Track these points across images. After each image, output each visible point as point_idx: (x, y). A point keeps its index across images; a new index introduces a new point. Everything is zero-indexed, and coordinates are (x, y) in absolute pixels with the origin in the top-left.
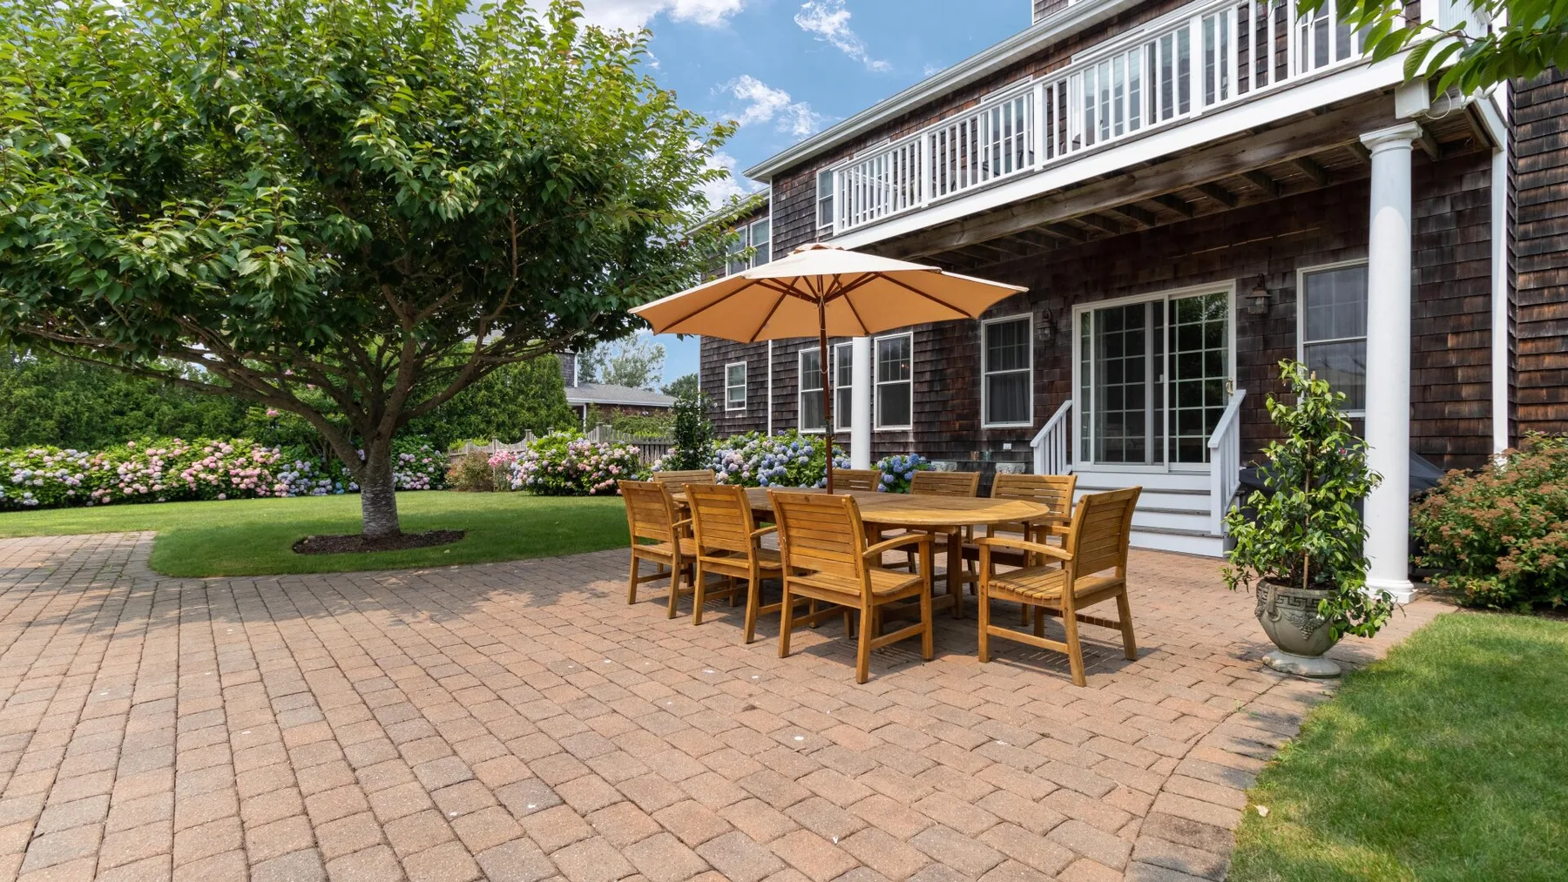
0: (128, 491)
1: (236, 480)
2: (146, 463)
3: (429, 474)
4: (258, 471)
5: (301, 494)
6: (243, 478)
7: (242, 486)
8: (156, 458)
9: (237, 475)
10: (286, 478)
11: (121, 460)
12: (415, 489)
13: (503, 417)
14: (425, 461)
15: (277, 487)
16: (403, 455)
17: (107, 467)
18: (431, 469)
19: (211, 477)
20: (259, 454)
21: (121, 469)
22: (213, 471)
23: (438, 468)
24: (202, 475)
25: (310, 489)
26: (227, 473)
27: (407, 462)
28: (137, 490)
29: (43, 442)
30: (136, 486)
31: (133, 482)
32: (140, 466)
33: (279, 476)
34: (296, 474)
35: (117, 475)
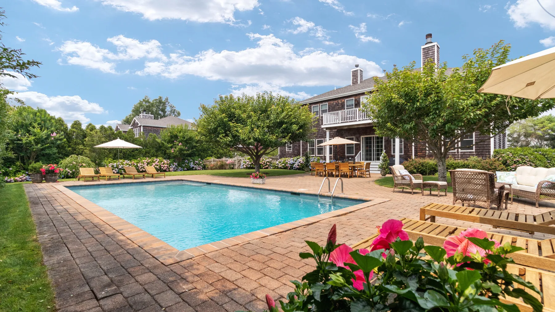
0: (141, 170)
1: (162, 168)
2: (144, 163)
3: (202, 166)
4: (166, 165)
5: (175, 171)
6: (164, 167)
7: (164, 169)
8: (145, 162)
9: (162, 166)
10: (172, 167)
11: (138, 163)
12: (199, 170)
13: (216, 152)
14: (201, 163)
15: (171, 169)
16: (196, 161)
17: (136, 165)
18: (202, 165)
19: (157, 167)
20: (165, 161)
21: (139, 165)
22: (157, 165)
23: (204, 165)
24: (156, 166)
25: (177, 169)
26: (160, 166)
27: (197, 163)
28: (143, 170)
29: (121, 159)
30: (142, 169)
31: (141, 168)
32: (143, 164)
33: (171, 166)
34: (174, 166)
35: (138, 166)
